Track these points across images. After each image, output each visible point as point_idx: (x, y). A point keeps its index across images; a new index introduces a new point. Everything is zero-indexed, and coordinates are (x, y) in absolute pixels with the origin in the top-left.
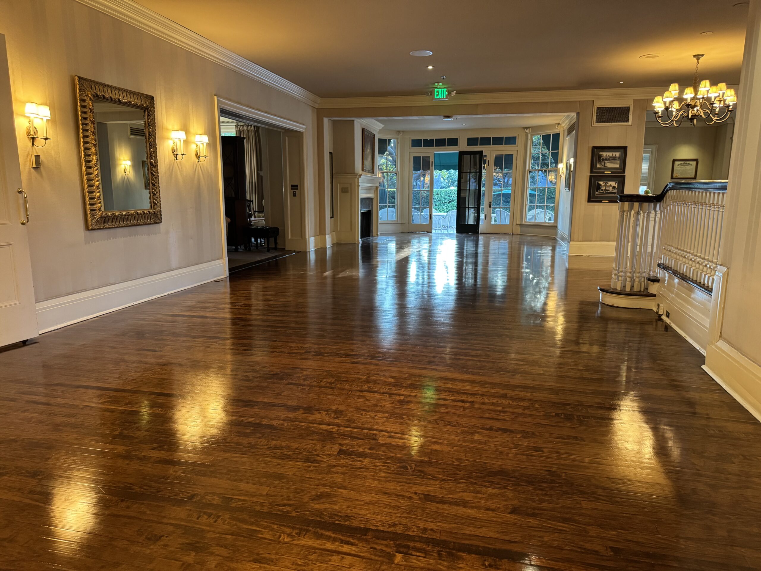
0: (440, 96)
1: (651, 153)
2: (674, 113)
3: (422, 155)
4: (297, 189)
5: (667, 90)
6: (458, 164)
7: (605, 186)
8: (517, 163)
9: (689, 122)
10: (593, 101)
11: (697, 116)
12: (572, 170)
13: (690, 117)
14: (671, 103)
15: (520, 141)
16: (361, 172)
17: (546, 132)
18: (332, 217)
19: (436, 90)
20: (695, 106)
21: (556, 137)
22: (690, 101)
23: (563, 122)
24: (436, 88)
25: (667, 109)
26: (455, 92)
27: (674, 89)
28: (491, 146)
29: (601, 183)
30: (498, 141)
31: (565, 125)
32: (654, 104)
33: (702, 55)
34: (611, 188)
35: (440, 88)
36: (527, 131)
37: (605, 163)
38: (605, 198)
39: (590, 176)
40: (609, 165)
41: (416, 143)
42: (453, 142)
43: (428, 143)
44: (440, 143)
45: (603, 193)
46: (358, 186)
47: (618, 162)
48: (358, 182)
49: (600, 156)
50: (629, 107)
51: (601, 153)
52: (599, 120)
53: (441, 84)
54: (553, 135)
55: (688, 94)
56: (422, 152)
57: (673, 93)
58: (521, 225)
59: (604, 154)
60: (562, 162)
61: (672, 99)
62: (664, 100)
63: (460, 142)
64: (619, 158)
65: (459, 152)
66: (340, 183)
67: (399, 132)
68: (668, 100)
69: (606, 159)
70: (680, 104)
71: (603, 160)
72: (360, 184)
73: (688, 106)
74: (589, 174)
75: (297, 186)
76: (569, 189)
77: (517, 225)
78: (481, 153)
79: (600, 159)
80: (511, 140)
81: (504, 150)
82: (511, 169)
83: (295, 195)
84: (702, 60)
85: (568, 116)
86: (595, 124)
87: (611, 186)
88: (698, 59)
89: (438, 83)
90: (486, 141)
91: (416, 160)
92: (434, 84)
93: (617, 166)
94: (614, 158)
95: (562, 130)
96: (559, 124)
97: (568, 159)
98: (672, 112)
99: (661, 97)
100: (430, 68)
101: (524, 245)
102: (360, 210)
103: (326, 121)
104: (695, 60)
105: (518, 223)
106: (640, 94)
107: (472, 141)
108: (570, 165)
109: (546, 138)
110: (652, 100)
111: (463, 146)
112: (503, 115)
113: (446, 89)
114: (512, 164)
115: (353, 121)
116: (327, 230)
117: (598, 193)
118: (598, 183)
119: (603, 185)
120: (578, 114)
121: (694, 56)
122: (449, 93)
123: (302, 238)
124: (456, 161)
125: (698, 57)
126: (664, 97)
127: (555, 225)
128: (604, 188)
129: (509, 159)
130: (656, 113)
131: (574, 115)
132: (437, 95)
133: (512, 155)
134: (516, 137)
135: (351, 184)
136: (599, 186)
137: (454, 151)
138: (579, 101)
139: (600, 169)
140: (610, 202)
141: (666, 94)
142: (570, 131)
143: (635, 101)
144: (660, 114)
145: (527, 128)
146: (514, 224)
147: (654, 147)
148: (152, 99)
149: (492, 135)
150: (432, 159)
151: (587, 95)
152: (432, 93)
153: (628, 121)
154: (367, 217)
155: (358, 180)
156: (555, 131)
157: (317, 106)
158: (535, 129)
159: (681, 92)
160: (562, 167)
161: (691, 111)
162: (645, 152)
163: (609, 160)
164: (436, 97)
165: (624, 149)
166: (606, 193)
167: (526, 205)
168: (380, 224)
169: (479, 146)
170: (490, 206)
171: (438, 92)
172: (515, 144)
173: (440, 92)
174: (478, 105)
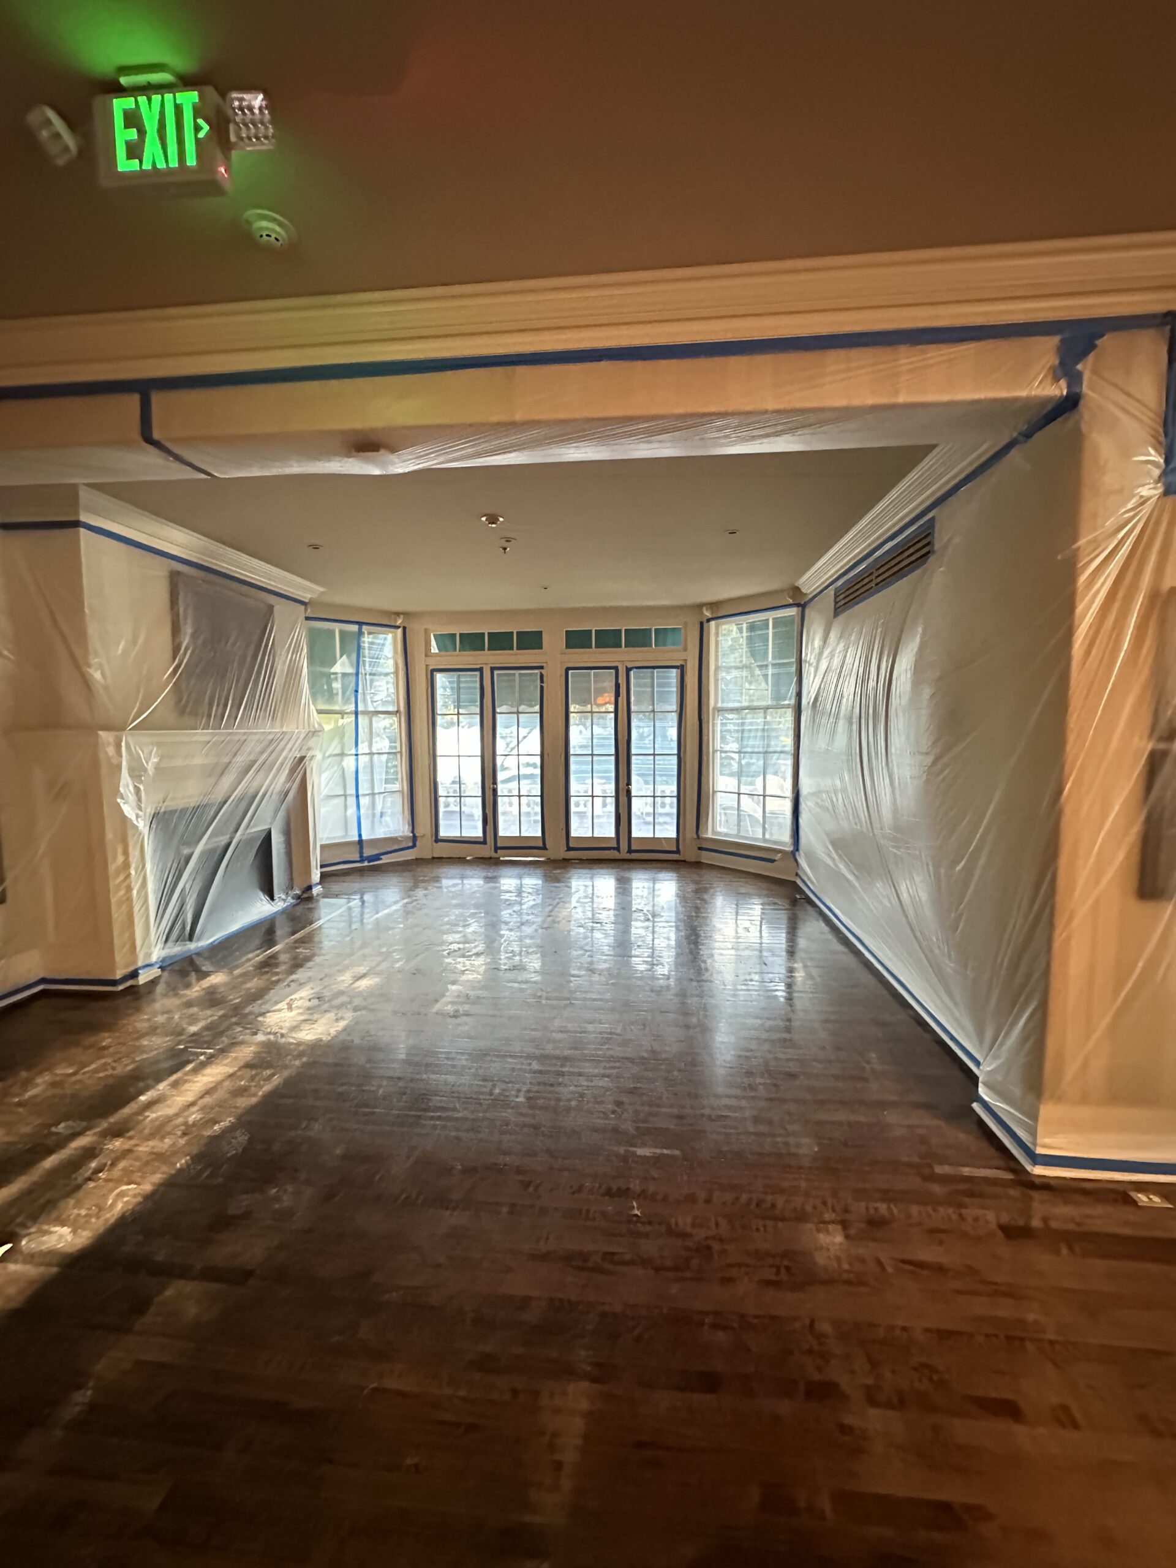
0: (153, 156)
24: (122, 87)
35: (148, 91)
132: (135, 151)
164: (123, 163)
171: (133, 119)
173: (150, 123)
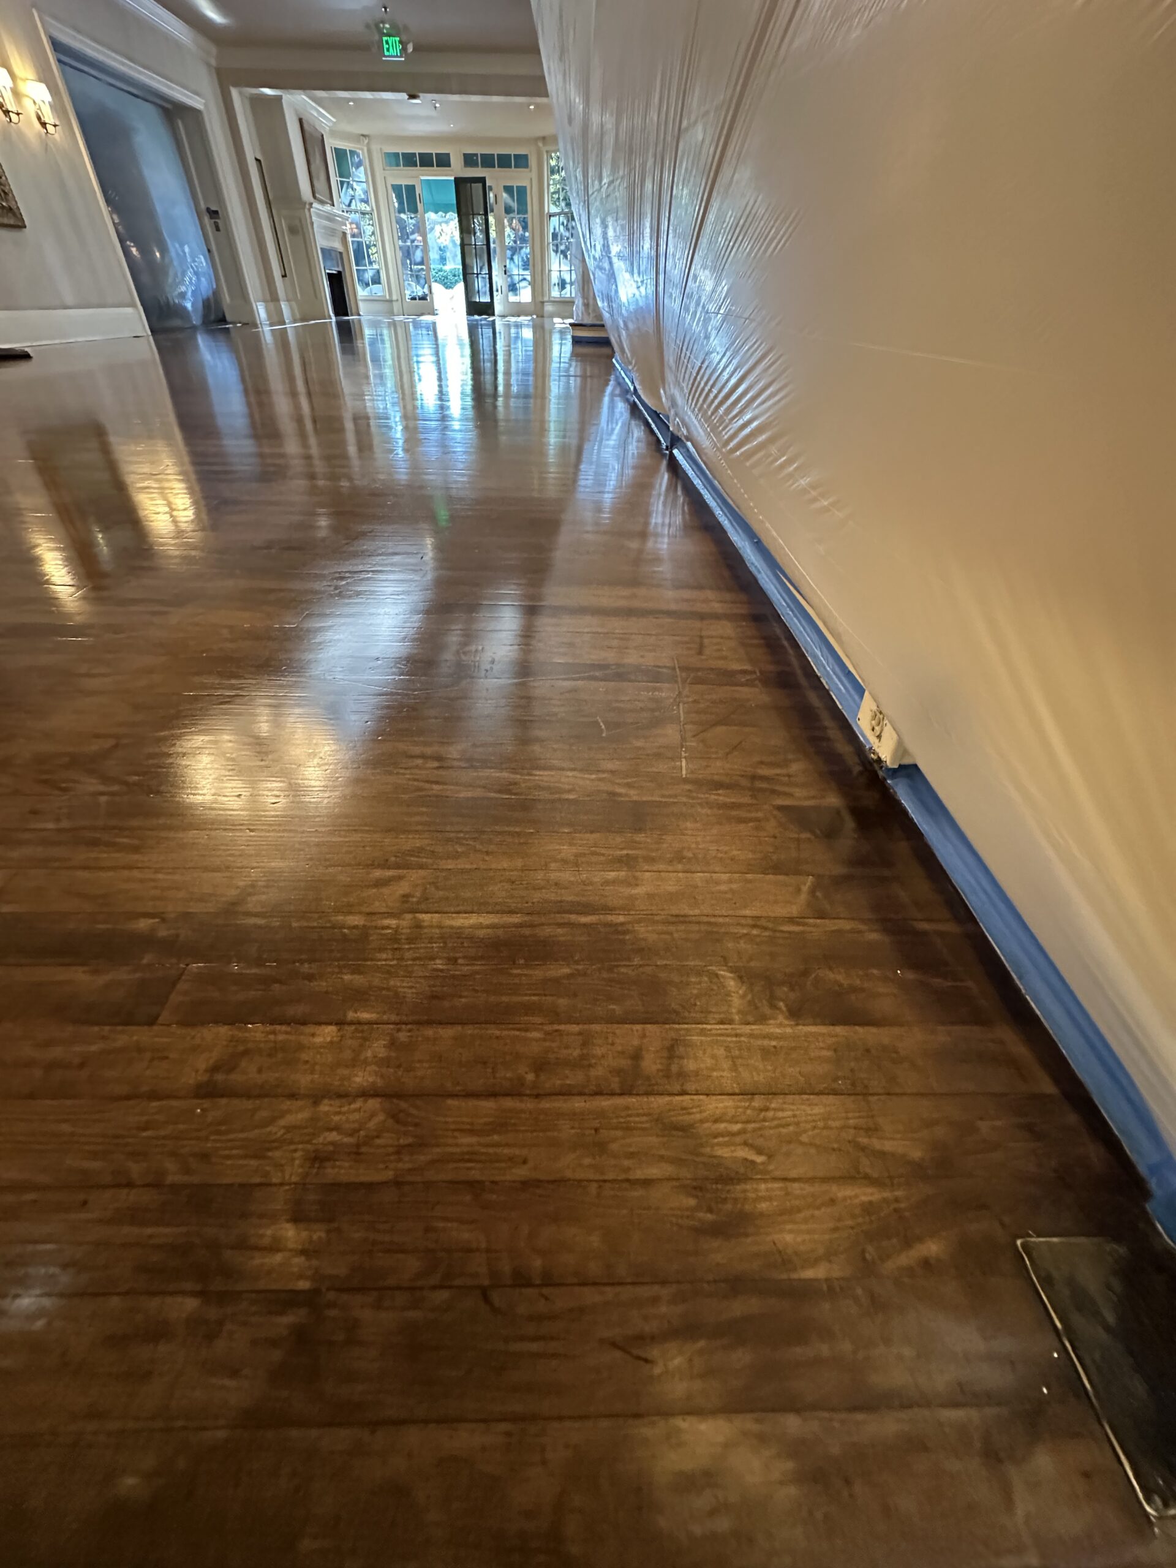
0: (392, 52)
3: (403, 182)
4: (218, 218)
6: (455, 202)
8: (532, 201)
15: (533, 162)
16: (311, 200)
18: (284, 276)
26: (411, 46)
28: (496, 169)
30: (504, 161)
36: (541, 145)
41: (393, 160)
43: (410, 160)
46: (312, 224)
48: (310, 217)
56: (405, 176)
58: (546, 303)
63: (453, 161)
65: (455, 179)
66: (283, 217)
67: (363, 137)
72: (313, 220)
75: (217, 212)
77: (541, 302)
78: (482, 180)
80: (521, 161)
82: (526, 213)
83: (218, 229)
90: (488, 161)
91: (397, 190)
102: (323, 271)
103: (234, 92)
105: (542, 299)
107: (469, 160)
111: (458, 168)
114: (527, 203)
115: (280, 97)
116: (279, 292)
122: (404, 47)
124: (453, 195)
129: (522, 192)
132: (388, 50)
133: (525, 187)
134: (527, 155)
135: (300, 218)
137: (448, 176)
145: (540, 138)
149: (496, 151)
150: (418, 190)
154: (337, 281)
155: (310, 213)
157: (214, 63)
168: (362, 300)
169: (480, 169)
171: (387, 42)
172: (527, 167)
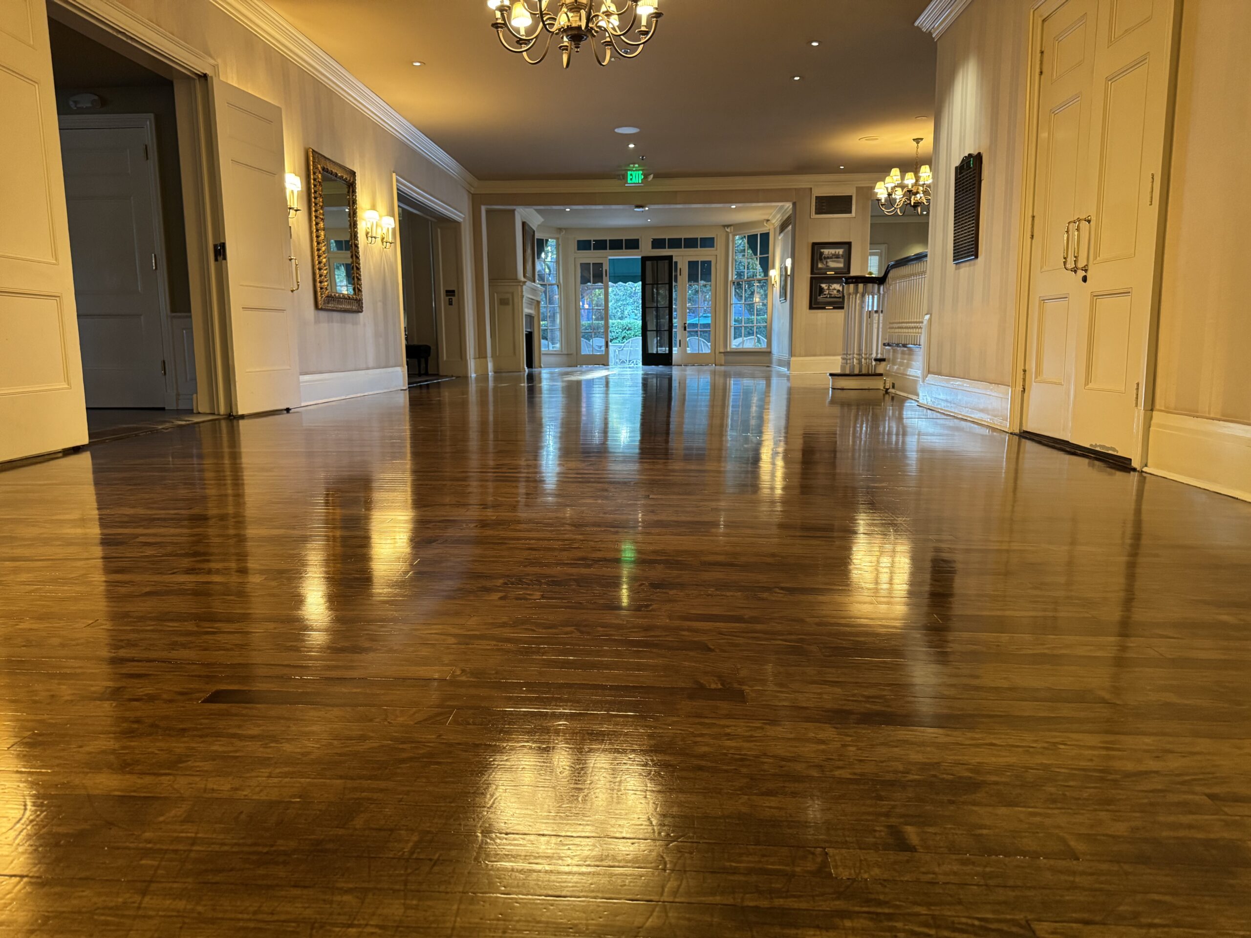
0: (634, 181)
1: (880, 255)
2: (898, 201)
3: (591, 261)
4: (454, 295)
5: (889, 175)
6: (640, 274)
7: (829, 289)
8: (717, 271)
9: (912, 208)
10: (811, 189)
11: (920, 203)
12: (789, 273)
13: (912, 204)
14: (893, 188)
15: (719, 243)
16: (523, 279)
17: (753, 232)
19: (629, 173)
20: (917, 193)
21: (765, 237)
22: (912, 187)
23: (774, 217)
24: (630, 170)
25: (890, 195)
26: (652, 176)
27: (895, 172)
28: (683, 249)
29: (823, 286)
30: (691, 243)
31: (776, 221)
32: (876, 190)
33: (922, 139)
34: (835, 292)
35: (636, 170)
36: (728, 230)
37: (827, 262)
38: (830, 304)
39: (811, 278)
40: (832, 264)
41: (584, 245)
42: (633, 244)
43: (601, 245)
44: (616, 245)
45: (827, 297)
46: (522, 297)
47: (842, 260)
48: (522, 292)
49: (821, 254)
50: (851, 196)
51: (822, 250)
52: (819, 211)
53: (637, 165)
54: (761, 234)
55: (910, 179)
56: (591, 257)
57: (895, 178)
58: (726, 353)
59: (826, 252)
60: (773, 267)
61: (893, 185)
62: (886, 185)
63: (642, 244)
64: (842, 256)
65: (642, 257)
66: (497, 293)
67: (560, 230)
68: (890, 186)
69: (828, 258)
70: (902, 190)
71: (825, 258)
72: (524, 293)
73: (910, 191)
74: (809, 276)
75: (453, 291)
76: (786, 299)
77: (720, 353)
78: (670, 258)
79: (821, 257)
80: (708, 243)
81: (699, 254)
82: (710, 281)
83: (451, 303)
84: (921, 143)
85: (782, 207)
86: (814, 216)
87: (834, 289)
88: (918, 143)
89: (634, 164)
90: (675, 243)
91: (585, 267)
92: (629, 165)
93: (841, 265)
94: (837, 256)
95: (771, 227)
96: (768, 220)
97: (783, 261)
98: (895, 200)
99: (883, 183)
100: (632, 146)
101: (730, 377)
102: (523, 331)
103: (483, 209)
104: (915, 143)
105: (722, 350)
106: (861, 180)
107: (658, 243)
108: (786, 268)
109: (752, 240)
110: (873, 188)
111: (645, 249)
112: (707, 206)
113: (641, 172)
114: (710, 274)
115: (514, 211)
116: (488, 352)
117: (821, 298)
118: (820, 287)
119: (826, 288)
120: (794, 204)
121: (914, 140)
122: (646, 176)
123: (461, 358)
124: (638, 271)
125: (917, 140)
126: (886, 181)
127: (769, 350)
128: (827, 292)
129: (707, 265)
130: (879, 200)
131: (788, 205)
132: (631, 179)
133: (710, 262)
134: (713, 238)
135: (513, 294)
136: (821, 290)
137: (635, 256)
138: (795, 189)
139: (821, 269)
140: (834, 308)
141: (888, 179)
142: (783, 227)
143: (858, 189)
144: (883, 201)
145: (728, 226)
146: (717, 352)
147: (884, 247)
148: (353, 174)
149: (683, 235)
150: (606, 267)
151: (803, 181)
152: (625, 177)
153: (850, 212)
154: (530, 340)
155: (522, 289)
156: (764, 230)
157: (473, 191)
158: (738, 227)
159: (903, 178)
160: (774, 274)
161: (913, 197)
162: (872, 254)
163: (831, 258)
164: (629, 181)
165: (848, 245)
166: (830, 297)
167: (730, 326)
169: (667, 249)
170: (685, 329)
171: (631, 175)
172: (713, 247)
173: (634, 176)
174: (676, 192)
